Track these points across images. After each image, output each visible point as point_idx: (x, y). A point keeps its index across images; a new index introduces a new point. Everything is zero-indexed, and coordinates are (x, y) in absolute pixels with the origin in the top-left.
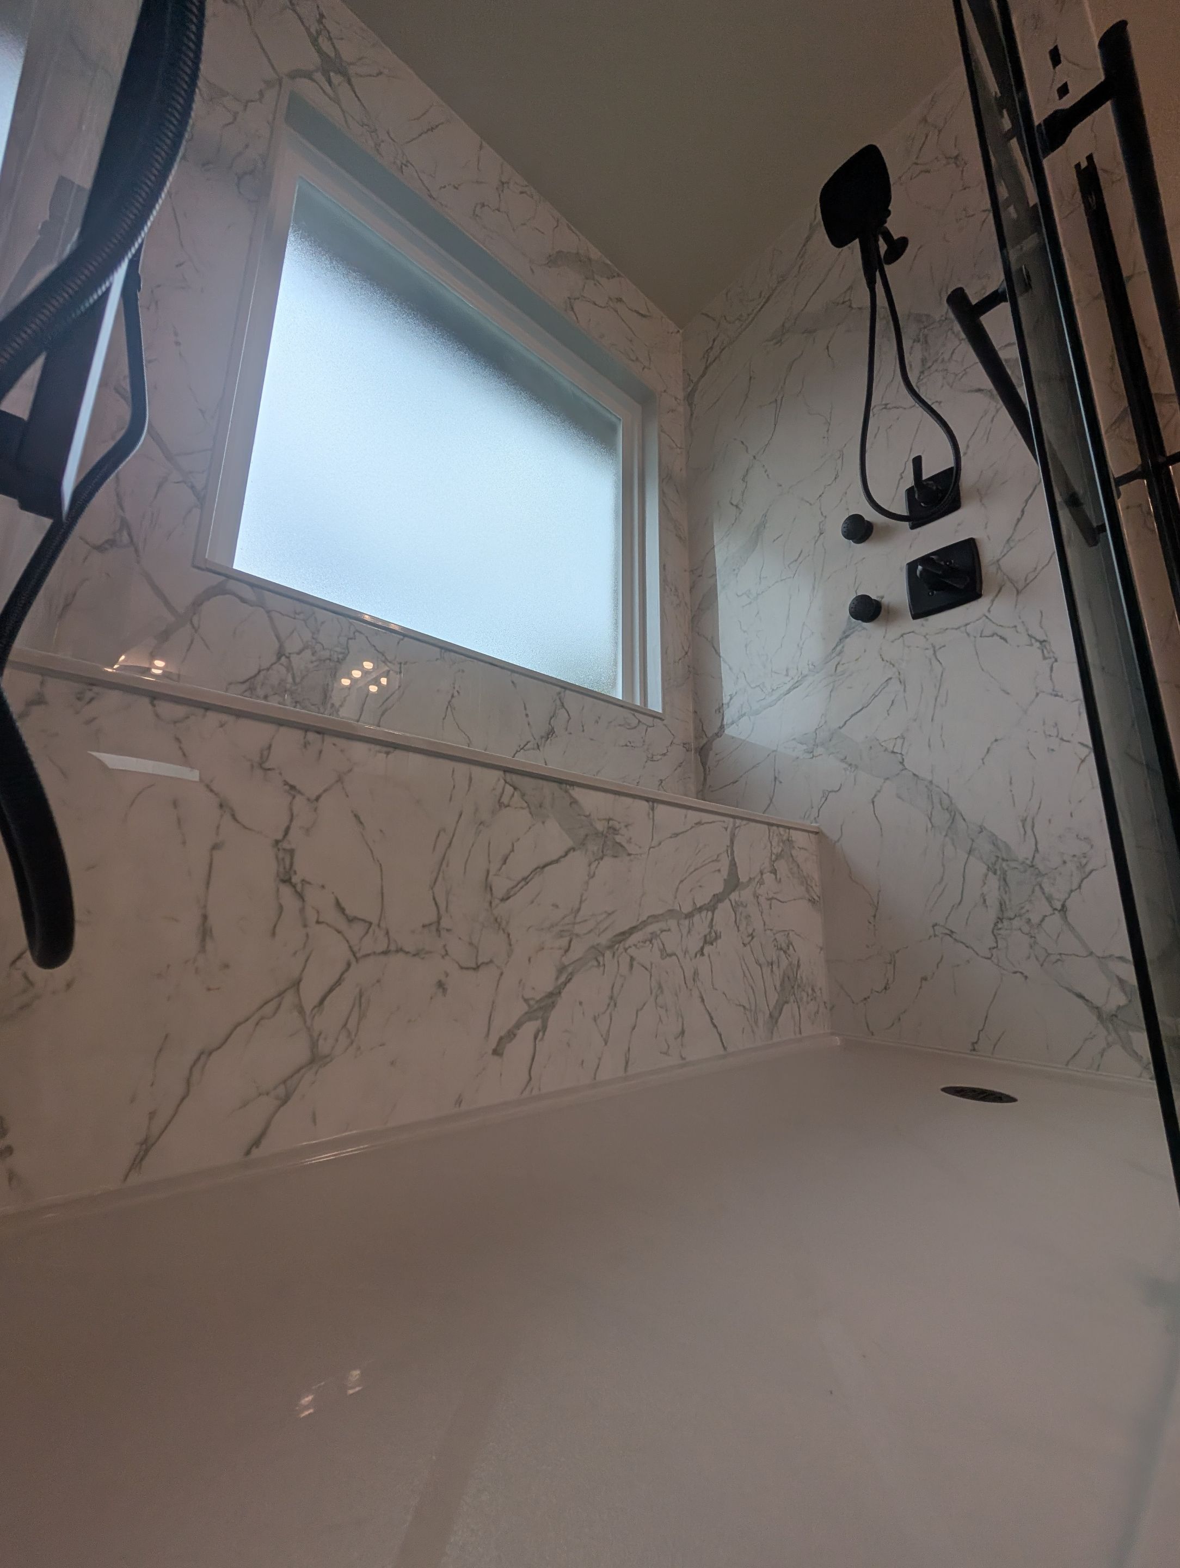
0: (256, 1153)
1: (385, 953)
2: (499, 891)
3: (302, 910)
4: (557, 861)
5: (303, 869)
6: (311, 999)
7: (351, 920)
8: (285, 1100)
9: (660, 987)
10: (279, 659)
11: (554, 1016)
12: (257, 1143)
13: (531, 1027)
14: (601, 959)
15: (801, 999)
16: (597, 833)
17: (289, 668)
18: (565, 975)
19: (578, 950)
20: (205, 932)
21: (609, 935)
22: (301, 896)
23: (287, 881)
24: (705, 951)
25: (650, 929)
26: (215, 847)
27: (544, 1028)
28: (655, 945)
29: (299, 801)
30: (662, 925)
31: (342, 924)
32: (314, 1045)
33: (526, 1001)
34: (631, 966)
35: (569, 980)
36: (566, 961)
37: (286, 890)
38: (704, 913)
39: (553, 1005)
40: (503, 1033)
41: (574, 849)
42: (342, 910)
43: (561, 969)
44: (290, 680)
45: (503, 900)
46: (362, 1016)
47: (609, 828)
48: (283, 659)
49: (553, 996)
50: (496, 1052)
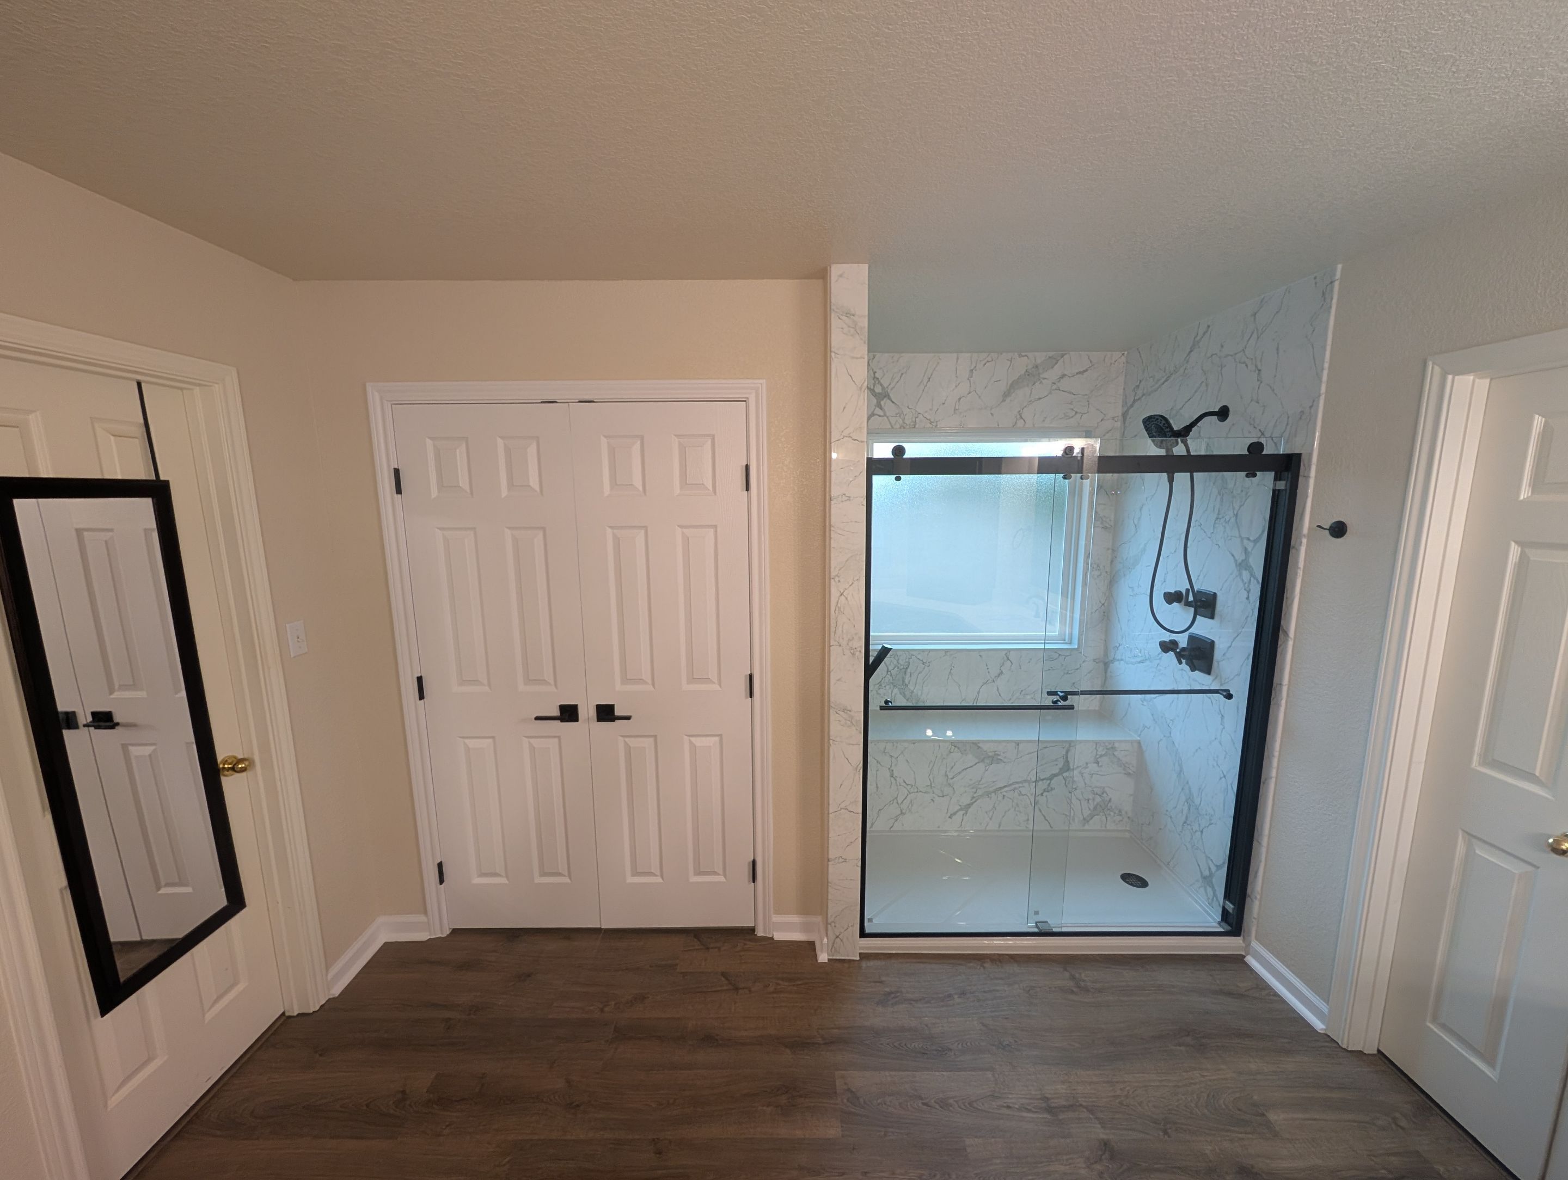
0: (892, 829)
1: (917, 792)
2: (950, 777)
3: (896, 783)
4: (972, 767)
5: (895, 774)
6: (900, 802)
7: (908, 785)
8: (896, 820)
9: (1017, 805)
10: (887, 673)
11: (970, 810)
12: (892, 827)
13: (961, 813)
14: (990, 795)
15: (1109, 815)
16: (989, 757)
17: (891, 675)
18: (974, 800)
19: (980, 792)
20: (877, 787)
21: (994, 788)
22: (896, 780)
23: (892, 777)
24: (1045, 794)
25: (1014, 786)
26: (877, 770)
27: (966, 813)
28: (1016, 792)
29: (893, 759)
30: (1021, 785)
31: (906, 786)
32: (901, 811)
33: (960, 806)
34: (1004, 798)
35: (976, 801)
36: (975, 795)
37: (892, 778)
38: (1044, 781)
39: (970, 807)
40: (952, 813)
41: (978, 762)
42: (905, 782)
43: (973, 797)
44: (891, 679)
45: (952, 779)
46: (912, 806)
47: (995, 754)
48: (889, 673)
49: (969, 805)
50: (949, 817)
